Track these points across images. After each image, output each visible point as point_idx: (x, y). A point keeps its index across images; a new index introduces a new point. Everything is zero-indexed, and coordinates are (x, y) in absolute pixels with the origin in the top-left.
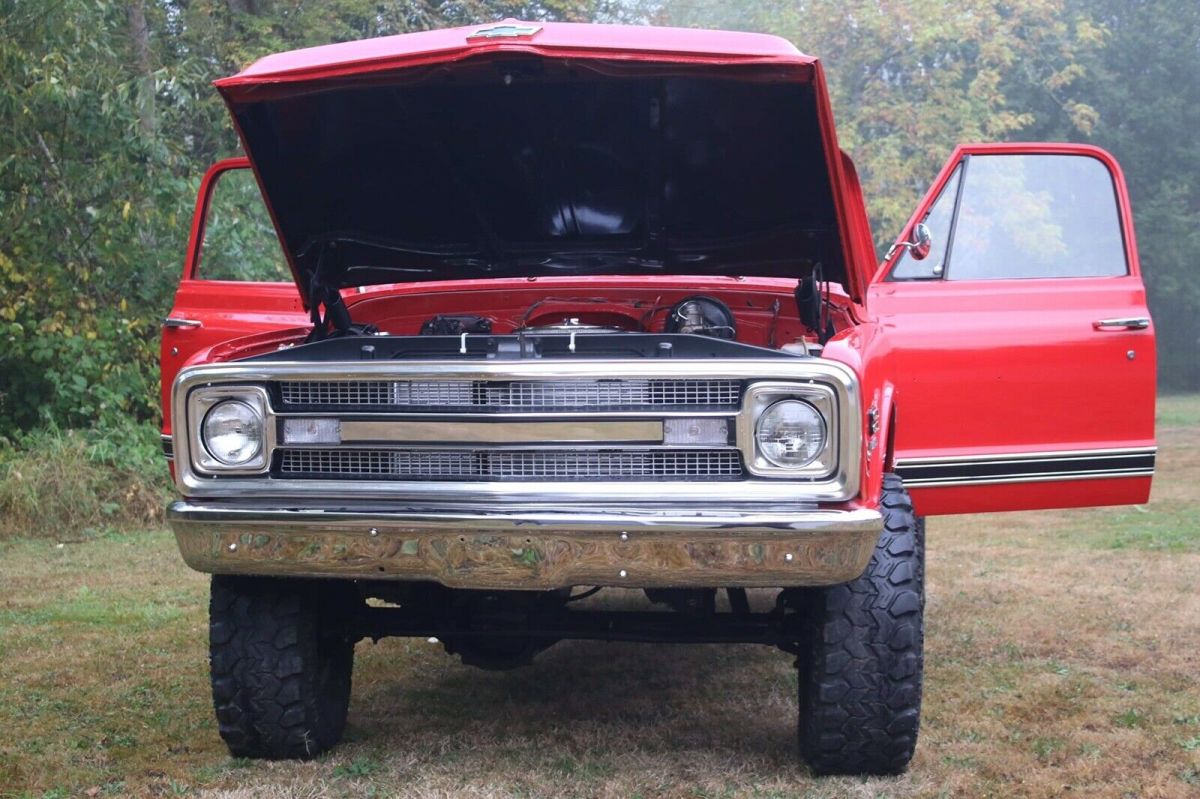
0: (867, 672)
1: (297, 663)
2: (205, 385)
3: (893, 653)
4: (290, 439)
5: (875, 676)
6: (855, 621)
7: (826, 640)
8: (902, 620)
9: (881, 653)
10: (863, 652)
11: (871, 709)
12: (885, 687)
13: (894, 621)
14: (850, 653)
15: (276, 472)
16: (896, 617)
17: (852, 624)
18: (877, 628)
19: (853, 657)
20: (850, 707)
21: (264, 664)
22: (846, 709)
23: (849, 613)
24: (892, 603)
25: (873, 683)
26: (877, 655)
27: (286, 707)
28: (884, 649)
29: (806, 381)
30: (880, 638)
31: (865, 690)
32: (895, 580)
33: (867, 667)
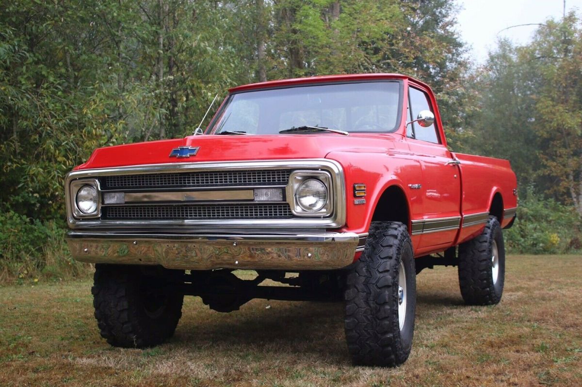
0: (365, 315)
1: (125, 304)
2: (76, 179)
3: (378, 306)
4: (107, 202)
5: (369, 317)
6: (360, 290)
7: (346, 299)
8: (383, 289)
9: (372, 305)
10: (363, 305)
11: (369, 333)
12: (375, 323)
13: (378, 290)
14: (357, 305)
15: (104, 217)
16: (379, 288)
17: (359, 292)
18: (370, 293)
19: (359, 307)
20: (358, 332)
21: (112, 304)
22: (357, 332)
23: (357, 286)
24: (377, 282)
25: (368, 320)
26: (370, 306)
27: (123, 324)
28: (373, 304)
29: (317, 169)
30: (371, 298)
31: (365, 324)
32: (380, 270)
33: (365, 312)
